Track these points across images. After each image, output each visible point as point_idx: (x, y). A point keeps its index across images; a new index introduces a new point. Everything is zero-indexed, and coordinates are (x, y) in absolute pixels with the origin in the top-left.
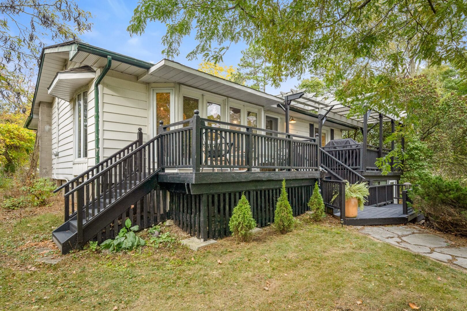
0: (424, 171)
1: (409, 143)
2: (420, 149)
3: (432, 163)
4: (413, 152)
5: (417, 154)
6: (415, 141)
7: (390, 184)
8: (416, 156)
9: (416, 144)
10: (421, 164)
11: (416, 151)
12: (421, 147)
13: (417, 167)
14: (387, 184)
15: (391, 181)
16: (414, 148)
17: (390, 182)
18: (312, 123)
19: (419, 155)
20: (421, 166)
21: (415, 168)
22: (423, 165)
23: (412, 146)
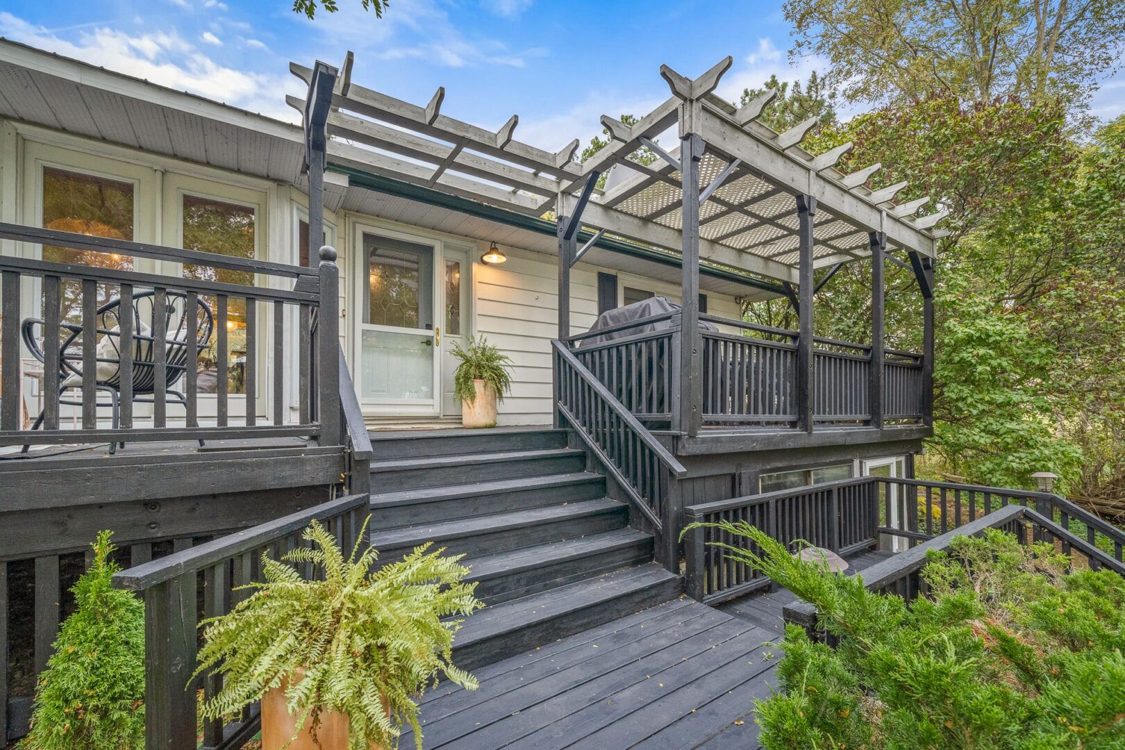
0: (1013, 425)
1: (951, 323)
2: (996, 342)
3: (1049, 392)
4: (967, 354)
5: (983, 360)
6: (976, 316)
7: (867, 473)
8: (980, 368)
9: (981, 323)
10: (1000, 399)
11: (982, 351)
12: (1001, 334)
13: (986, 407)
14: (851, 474)
15: (870, 464)
16: (969, 340)
17: (868, 467)
18: (612, 272)
19: (994, 363)
20: (1000, 406)
21: (975, 412)
22: (1008, 404)
23: (961, 331)
